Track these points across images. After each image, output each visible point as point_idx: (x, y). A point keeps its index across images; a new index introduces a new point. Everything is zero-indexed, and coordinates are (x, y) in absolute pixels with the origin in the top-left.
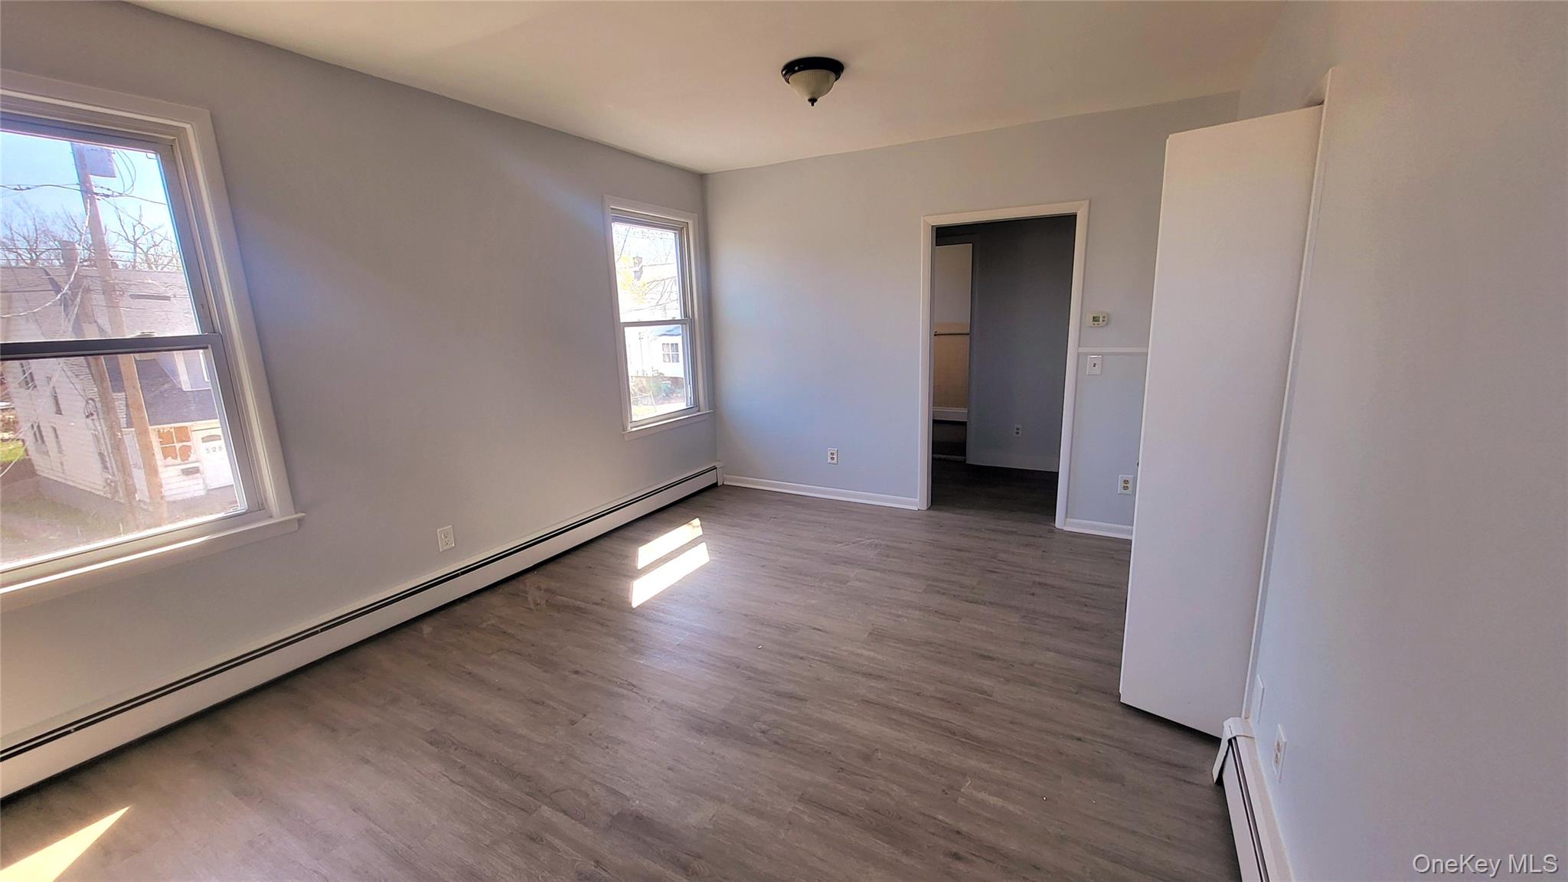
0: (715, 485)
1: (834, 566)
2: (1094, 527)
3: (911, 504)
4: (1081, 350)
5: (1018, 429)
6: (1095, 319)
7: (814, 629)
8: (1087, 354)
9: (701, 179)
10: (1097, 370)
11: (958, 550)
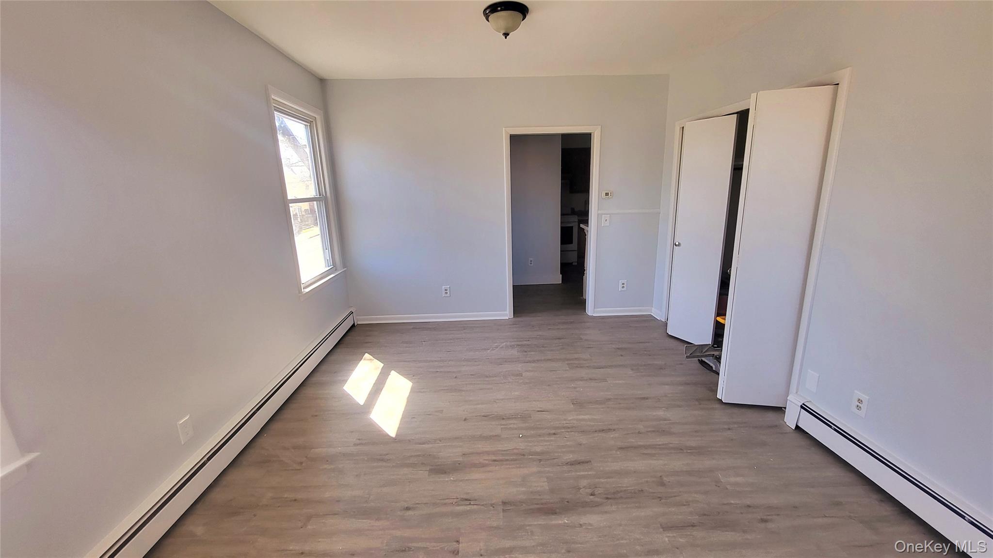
0: (353, 326)
1: (501, 366)
2: (609, 312)
3: (504, 315)
4: (600, 212)
5: (531, 261)
6: (607, 194)
7: (538, 411)
8: (602, 214)
9: (322, 82)
10: (607, 223)
11: (559, 339)
